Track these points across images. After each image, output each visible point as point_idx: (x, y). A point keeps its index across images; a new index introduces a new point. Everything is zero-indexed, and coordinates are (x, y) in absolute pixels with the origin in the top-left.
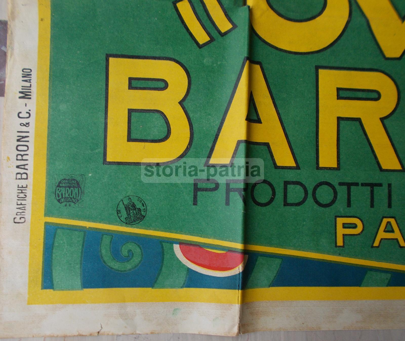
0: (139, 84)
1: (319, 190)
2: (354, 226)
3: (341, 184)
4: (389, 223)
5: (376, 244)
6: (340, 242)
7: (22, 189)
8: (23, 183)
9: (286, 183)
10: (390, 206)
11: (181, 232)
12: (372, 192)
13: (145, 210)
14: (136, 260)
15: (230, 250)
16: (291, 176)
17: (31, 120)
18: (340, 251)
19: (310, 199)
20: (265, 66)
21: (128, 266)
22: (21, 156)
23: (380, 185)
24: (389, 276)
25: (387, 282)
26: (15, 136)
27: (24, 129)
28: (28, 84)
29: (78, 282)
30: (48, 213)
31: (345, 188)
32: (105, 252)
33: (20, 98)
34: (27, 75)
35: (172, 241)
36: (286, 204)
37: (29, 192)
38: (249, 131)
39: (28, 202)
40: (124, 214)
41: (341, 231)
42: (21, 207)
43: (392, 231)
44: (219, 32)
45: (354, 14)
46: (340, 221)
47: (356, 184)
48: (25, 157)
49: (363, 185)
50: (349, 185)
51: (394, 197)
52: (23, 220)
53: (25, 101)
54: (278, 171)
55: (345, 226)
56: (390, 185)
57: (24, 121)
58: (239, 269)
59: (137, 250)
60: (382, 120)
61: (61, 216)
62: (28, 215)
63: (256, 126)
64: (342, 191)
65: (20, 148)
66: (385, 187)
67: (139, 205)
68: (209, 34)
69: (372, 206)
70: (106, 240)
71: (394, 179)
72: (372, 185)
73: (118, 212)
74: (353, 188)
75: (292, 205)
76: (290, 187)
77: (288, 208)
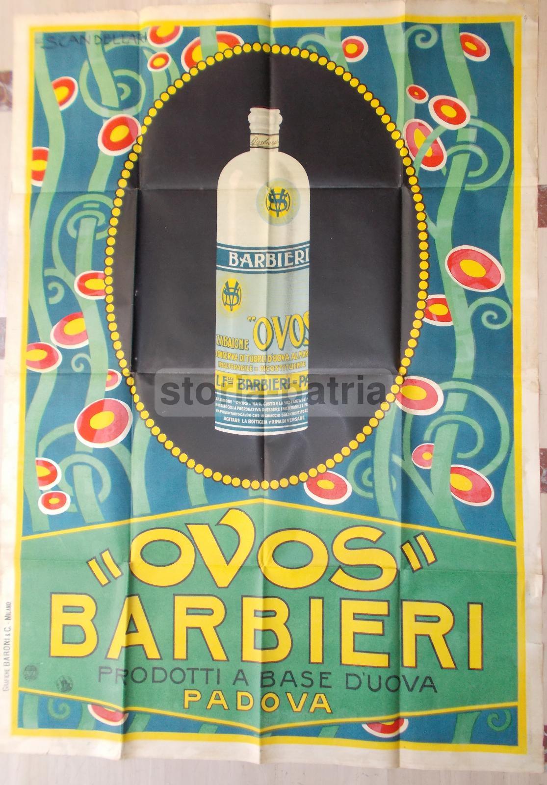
0: (69, 609)
1: (174, 673)
2: (196, 696)
3: (188, 669)
4: (217, 694)
5: (209, 707)
6: (186, 706)
7: (7, 672)
8: (7, 668)
9: (154, 669)
10: (218, 683)
11: (92, 697)
12: (207, 674)
13: (72, 684)
14: (67, 713)
15: (117, 711)
16: (156, 664)
17: (11, 632)
18: (188, 710)
19: (168, 679)
20: (141, 596)
21: (63, 717)
22: (6, 653)
23: (212, 670)
24: (217, 727)
25: (215, 731)
26: (3, 642)
27: (7, 637)
28: (9, 611)
29: (36, 724)
30: (21, 685)
31: (190, 672)
32: (50, 708)
33: (6, 619)
34: (9, 606)
35: (88, 703)
36: (154, 681)
37: (11, 673)
38: (128, 640)
39: (10, 679)
40: (61, 686)
41: (187, 699)
42: (7, 682)
43: (220, 699)
44: (114, 577)
45: (197, 559)
46: (187, 693)
47: (197, 669)
48: (8, 654)
49: (201, 669)
50: (193, 670)
51: (221, 678)
52: (7, 689)
53: (7, 621)
54: (149, 661)
55: (190, 695)
56: (218, 670)
57: (8, 633)
58: (120, 723)
59: (68, 708)
60: (215, 628)
61: (26, 687)
62: (10, 686)
63: (134, 635)
64: (189, 674)
65: (6, 648)
66: (216, 671)
67: (69, 681)
68: (108, 578)
69: (207, 683)
70: (51, 702)
71: (221, 666)
72: (207, 670)
73: (58, 685)
74: (195, 671)
75: (158, 682)
76: (156, 671)
77: (154, 683)
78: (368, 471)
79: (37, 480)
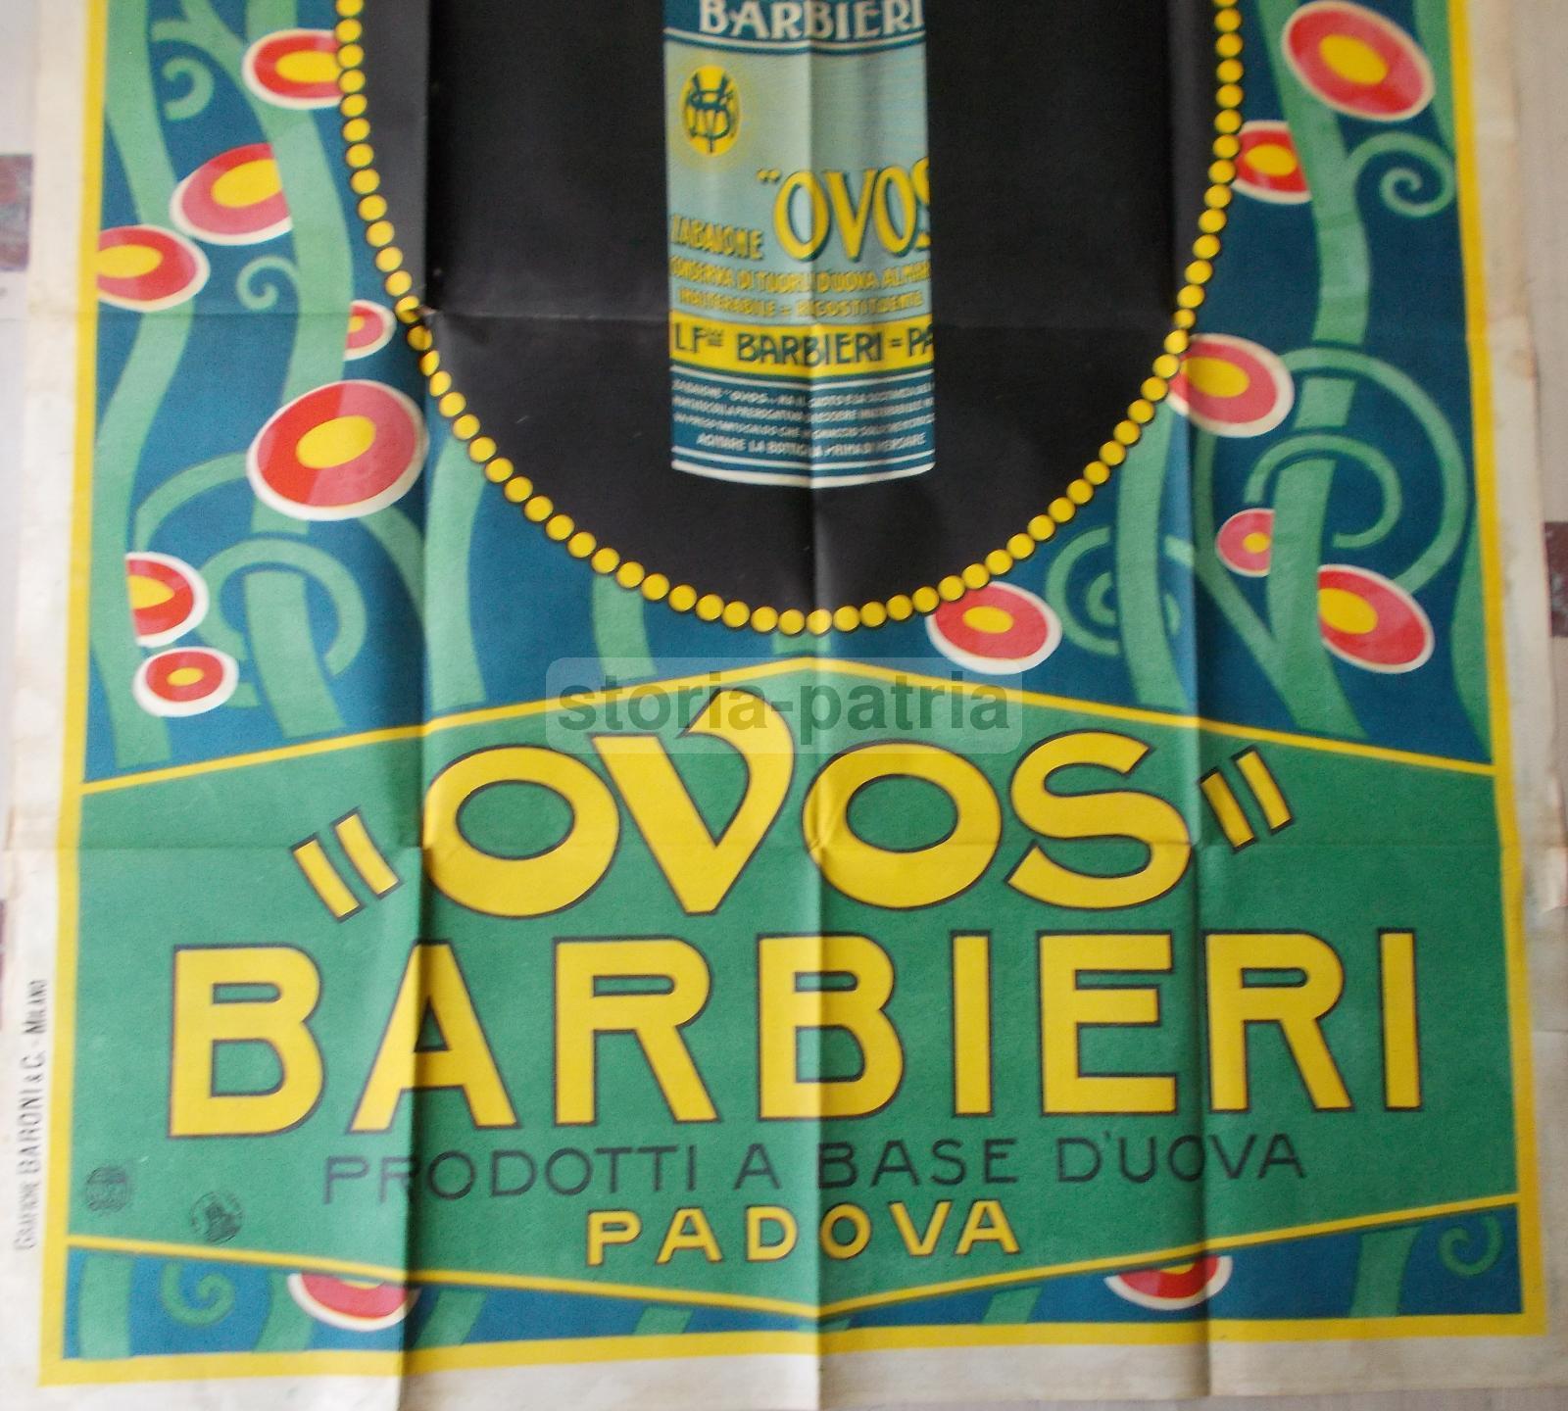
0: (231, 993)
1: (559, 1164)
2: (623, 1227)
3: (600, 1151)
4: (688, 1219)
5: (664, 1256)
6: (595, 1257)
7: (29, 1190)
8: (30, 1179)
9: (497, 1155)
10: (691, 1186)
11: (304, 1251)
12: (658, 1164)
13: (240, 1216)
14: (224, 1305)
15: (386, 1283)
16: (506, 1141)
17: (46, 1070)
18: (598, 1272)
19: (541, 1183)
20: (458, 945)
21: (211, 1315)
22: (28, 1133)
23: (672, 1149)
24: (687, 1314)
25: (683, 1325)
26: (16, 1100)
27: (33, 1085)
28: (37, 1008)
29: (123, 1343)
30: (74, 1227)
31: (606, 1159)
32: (169, 1290)
33: (28, 1031)
34: (37, 993)
35: (287, 1271)
36: (496, 1192)
37: (42, 1194)
38: (421, 1069)
39: (40, 1211)
40: (203, 1225)
41: (597, 1238)
42: (28, 1221)
43: (694, 1233)
44: (373, 892)
45: (626, 838)
46: (597, 1219)
47: (627, 1150)
48: (34, 1135)
49: (642, 1150)
50: (614, 1153)
51: (699, 1172)
52: (29, 1243)
53: (32, 1037)
54: (481, 1134)
55: (607, 1227)
56: (691, 1149)
57: (35, 1072)
58: (397, 1317)
59: (226, 1287)
60: (680, 1028)
61: (94, 1232)
62: (40, 1234)
63: (438, 1059)
64: (601, 1164)
65: (28, 1119)
66: (683, 1152)
67: (229, 1209)
68: (356, 896)
69: (657, 1188)
70: (172, 1274)
71: (701, 1138)
72: (659, 1151)
73: (193, 1222)
74: (621, 1157)
75: (507, 1193)
76: (504, 1162)
77: (497, 1199)
78: (1102, 583)
79: (132, 620)
